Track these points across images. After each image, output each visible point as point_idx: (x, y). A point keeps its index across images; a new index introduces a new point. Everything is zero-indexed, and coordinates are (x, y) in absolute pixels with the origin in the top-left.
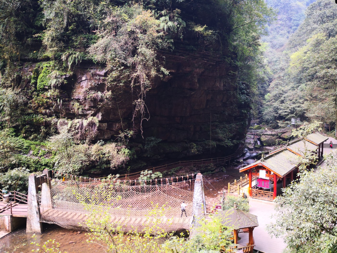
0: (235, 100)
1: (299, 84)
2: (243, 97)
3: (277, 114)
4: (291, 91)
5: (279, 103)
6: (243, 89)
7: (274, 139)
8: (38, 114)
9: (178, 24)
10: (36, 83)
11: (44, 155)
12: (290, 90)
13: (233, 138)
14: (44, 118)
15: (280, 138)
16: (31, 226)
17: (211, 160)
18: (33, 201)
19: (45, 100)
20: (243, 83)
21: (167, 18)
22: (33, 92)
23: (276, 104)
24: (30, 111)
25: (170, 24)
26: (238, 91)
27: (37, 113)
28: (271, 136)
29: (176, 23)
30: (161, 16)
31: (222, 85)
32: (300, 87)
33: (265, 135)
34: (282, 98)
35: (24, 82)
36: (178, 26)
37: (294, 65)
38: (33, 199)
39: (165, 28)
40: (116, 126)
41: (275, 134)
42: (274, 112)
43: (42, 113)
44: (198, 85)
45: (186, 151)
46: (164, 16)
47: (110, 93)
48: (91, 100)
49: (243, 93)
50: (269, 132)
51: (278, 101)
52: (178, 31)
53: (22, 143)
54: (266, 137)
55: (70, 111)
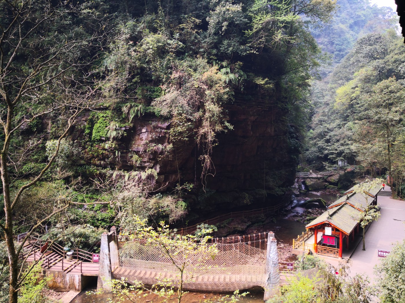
0: (285, 145)
1: (346, 122)
2: (293, 141)
3: (322, 154)
4: (337, 129)
5: (324, 142)
6: (292, 133)
7: (320, 182)
8: (91, 165)
9: (239, 76)
10: (90, 134)
11: (100, 209)
12: (335, 128)
13: (282, 186)
14: (98, 170)
15: (326, 181)
16: (102, 285)
17: (261, 210)
18: (105, 260)
19: (101, 152)
20: (292, 126)
21: (229, 70)
22: (87, 142)
23: (321, 143)
24: (82, 162)
25: (232, 76)
26: (288, 134)
27: (89, 164)
28: (317, 180)
29: (237, 75)
30: (222, 67)
31: (273, 130)
32: (346, 125)
33: (310, 178)
34: (328, 137)
35: (77, 131)
36: (239, 78)
37: (340, 101)
38: (105, 258)
39: (227, 81)
40: (172, 177)
41: (321, 177)
42: (318, 152)
43: (95, 165)
44: (252, 133)
45: (237, 201)
46: (225, 67)
47: (171, 146)
48: (152, 153)
49: (292, 137)
50: (314, 175)
51: (323, 140)
52: (238, 83)
53: (76, 197)
54: (311, 181)
55: (127, 163)
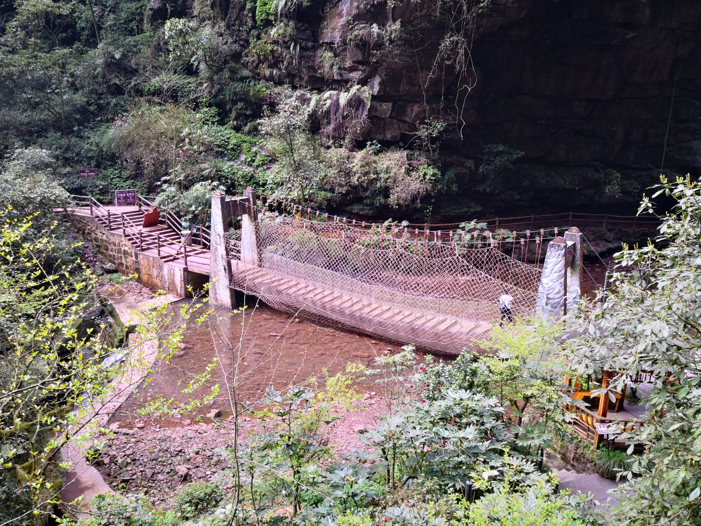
8: (259, 80)
10: (254, 10)
11: (263, 164)
14: (268, 88)
16: (216, 294)
18: (218, 246)
19: (269, 47)
22: (250, 30)
24: (246, 73)
27: (257, 77)
35: (234, 8)
38: (219, 243)
40: (412, 110)
43: (265, 78)
44: (647, 12)
45: (592, 191)
47: (397, 26)
48: (357, 45)
53: (228, 138)
55: (315, 71)
